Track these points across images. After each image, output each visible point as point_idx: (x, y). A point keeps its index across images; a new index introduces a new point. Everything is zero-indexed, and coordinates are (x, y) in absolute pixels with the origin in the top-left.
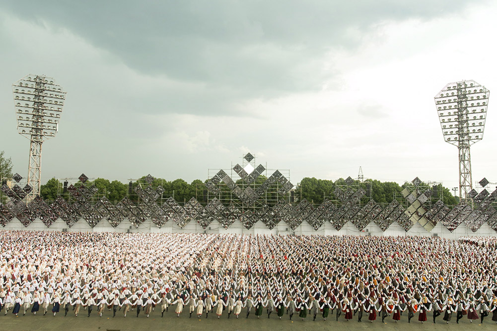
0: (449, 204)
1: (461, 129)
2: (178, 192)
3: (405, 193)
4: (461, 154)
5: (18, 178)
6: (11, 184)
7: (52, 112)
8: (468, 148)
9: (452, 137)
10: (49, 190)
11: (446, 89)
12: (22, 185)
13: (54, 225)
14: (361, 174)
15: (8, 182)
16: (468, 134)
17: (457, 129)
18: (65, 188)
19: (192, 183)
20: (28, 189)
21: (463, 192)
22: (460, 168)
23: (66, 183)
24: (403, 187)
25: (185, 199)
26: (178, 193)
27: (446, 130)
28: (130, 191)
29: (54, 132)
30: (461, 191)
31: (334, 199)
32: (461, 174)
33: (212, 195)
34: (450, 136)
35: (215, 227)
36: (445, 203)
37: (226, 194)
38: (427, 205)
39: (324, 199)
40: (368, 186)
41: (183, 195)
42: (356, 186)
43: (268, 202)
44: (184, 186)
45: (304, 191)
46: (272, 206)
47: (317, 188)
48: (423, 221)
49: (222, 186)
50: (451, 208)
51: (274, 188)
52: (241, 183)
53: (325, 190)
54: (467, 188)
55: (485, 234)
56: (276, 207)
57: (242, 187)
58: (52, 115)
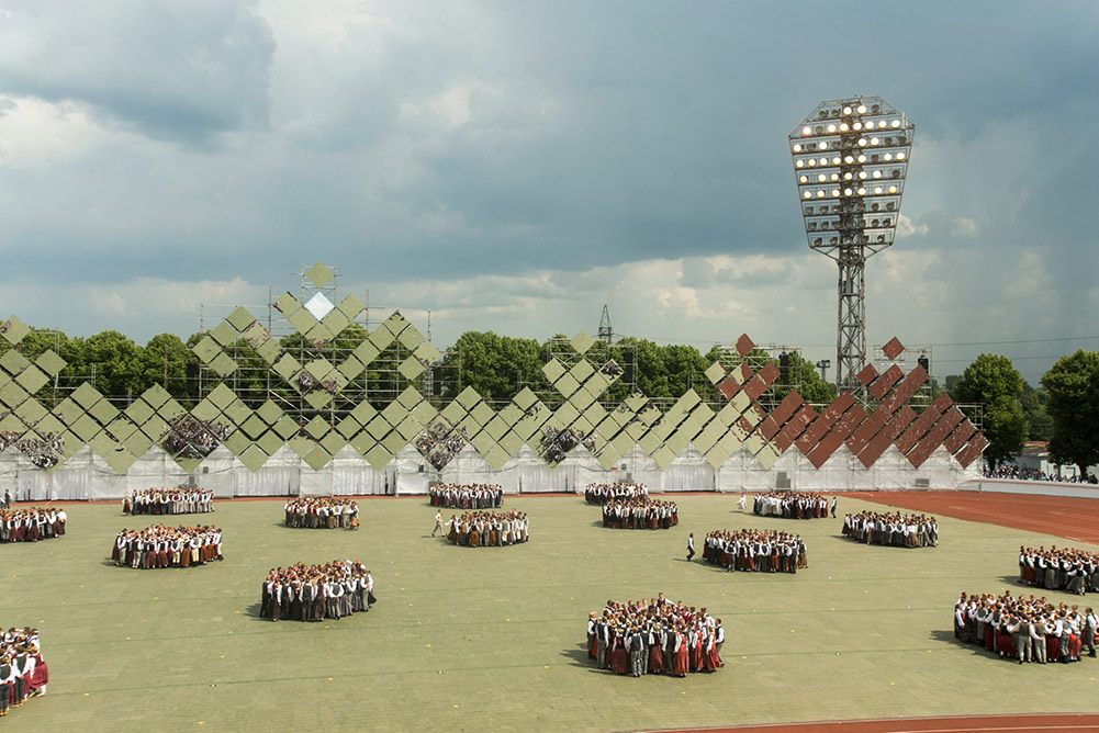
0: (814, 400)
1: (846, 218)
2: (105, 368)
3: (715, 373)
4: (844, 279)
8: (861, 265)
9: (827, 238)
11: (817, 116)
14: (605, 326)
16: (860, 230)
17: (837, 218)
19: (151, 344)
21: (845, 373)
22: (840, 313)
24: (712, 359)
25: (130, 391)
26: (108, 372)
27: (812, 220)
30: (839, 370)
31: (543, 387)
32: (841, 327)
33: (212, 379)
34: (820, 235)
35: (222, 465)
36: (805, 398)
37: (251, 373)
38: (764, 403)
39: (518, 389)
40: (627, 356)
41: (121, 377)
42: (599, 356)
43: (371, 395)
44: (125, 351)
45: (465, 367)
46: (379, 407)
47: (498, 360)
48: (755, 442)
49: (241, 353)
50: (817, 409)
51: (387, 360)
52: (297, 344)
53: (520, 364)
54: (855, 361)
55: (891, 471)
56: (393, 411)
57: (299, 355)
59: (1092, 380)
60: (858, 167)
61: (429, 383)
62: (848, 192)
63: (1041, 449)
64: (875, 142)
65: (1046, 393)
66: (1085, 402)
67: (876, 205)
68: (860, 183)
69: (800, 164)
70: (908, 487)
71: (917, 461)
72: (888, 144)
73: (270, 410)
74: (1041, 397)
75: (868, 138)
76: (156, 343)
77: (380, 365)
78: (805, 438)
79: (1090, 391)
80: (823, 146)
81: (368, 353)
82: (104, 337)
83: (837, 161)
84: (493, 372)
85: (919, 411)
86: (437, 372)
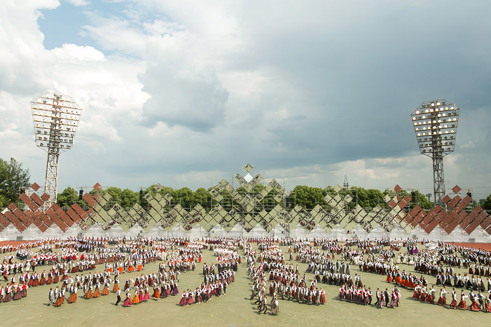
0: (425, 209)
1: (435, 142)
2: (184, 199)
3: (387, 199)
4: (435, 164)
5: (36, 187)
6: (29, 192)
7: (69, 127)
8: (441, 159)
10: (65, 198)
11: (421, 107)
12: (40, 193)
13: (69, 230)
14: (346, 183)
15: (27, 192)
16: (440, 147)
17: (431, 143)
18: (81, 196)
19: (197, 191)
20: (46, 197)
21: (438, 198)
22: (434, 177)
23: (81, 192)
24: (385, 194)
25: (191, 206)
27: (421, 143)
28: (141, 198)
29: (70, 145)
30: (435, 197)
31: (324, 204)
32: (435, 182)
33: (215, 202)
34: (425, 149)
35: (218, 230)
36: (422, 208)
37: (227, 200)
38: (406, 209)
39: (315, 205)
40: (354, 193)
41: (188, 201)
42: (343, 193)
43: (265, 207)
44: (189, 193)
45: (297, 197)
46: (268, 211)
47: (308, 195)
48: (403, 224)
49: (224, 193)
50: (427, 212)
51: (271, 195)
52: (241, 190)
53: (315, 196)
54: (441, 194)
55: (458, 235)
56: (273, 213)
57: (242, 194)
58: (68, 130)
60: (438, 124)
61: (285, 203)
62: (435, 133)
64: (444, 115)
67: (446, 138)
68: (439, 130)
69: (416, 124)
70: (466, 241)
71: (469, 232)
72: (450, 115)
75: (441, 114)
76: (199, 191)
77: (269, 197)
78: (423, 223)
80: (424, 117)
81: (264, 193)
82: (183, 189)
83: (430, 122)
84: (306, 199)
85: (469, 212)
86: (287, 199)
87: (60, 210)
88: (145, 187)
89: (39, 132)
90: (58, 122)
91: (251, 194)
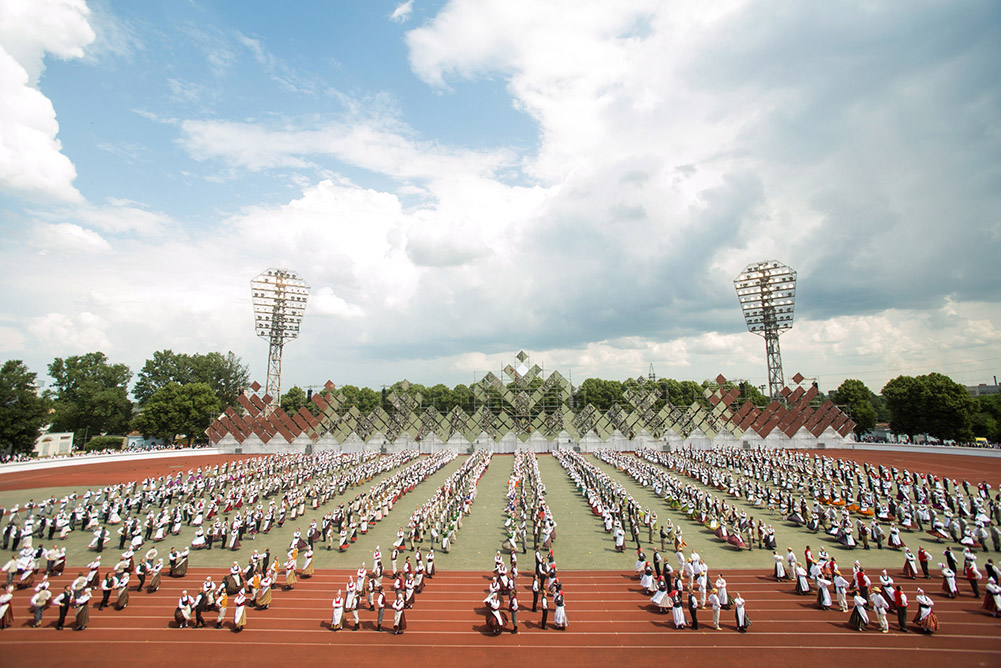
0: (759, 405)
1: (767, 317)
2: (439, 399)
3: (708, 393)
4: (769, 345)
5: (256, 386)
6: (249, 393)
7: (294, 310)
8: (777, 338)
9: (758, 326)
10: (291, 400)
11: (747, 270)
12: (261, 394)
13: (296, 441)
14: (652, 373)
15: (246, 392)
16: (775, 322)
17: (762, 317)
18: (309, 397)
19: (455, 389)
20: (268, 399)
21: (774, 391)
22: (768, 362)
23: (310, 392)
24: (705, 387)
25: (447, 408)
26: (439, 401)
27: (749, 318)
28: (384, 399)
29: (296, 332)
30: (771, 389)
31: (624, 403)
32: (770, 369)
33: (479, 403)
34: (754, 325)
36: (754, 404)
37: (495, 400)
38: (733, 407)
39: (612, 404)
40: (663, 386)
41: (444, 403)
42: (649, 387)
43: (546, 408)
44: (446, 391)
45: (587, 394)
46: (550, 414)
47: (602, 391)
48: (731, 426)
49: (491, 391)
50: (761, 409)
51: (552, 392)
52: (514, 387)
53: (612, 392)
54: (779, 385)
55: (803, 439)
56: (556, 415)
57: (515, 392)
58: (294, 313)
59: (910, 390)
60: (770, 293)
61: (571, 403)
62: (766, 304)
63: (885, 427)
64: (777, 280)
65: (885, 398)
66: (907, 402)
67: (781, 310)
68: (772, 300)
69: (740, 293)
70: (813, 447)
71: (817, 434)
72: (784, 280)
73: (503, 416)
74: (882, 400)
75: (773, 279)
76: (457, 388)
77: (550, 394)
78: (756, 424)
79: (910, 397)
80: (751, 284)
81: (544, 390)
82: (439, 386)
83: (759, 290)
84: (600, 396)
85: (815, 409)
86: (575, 397)
87: (285, 415)
88: (389, 384)
89: (260, 318)
90: (281, 304)
91: (527, 391)
